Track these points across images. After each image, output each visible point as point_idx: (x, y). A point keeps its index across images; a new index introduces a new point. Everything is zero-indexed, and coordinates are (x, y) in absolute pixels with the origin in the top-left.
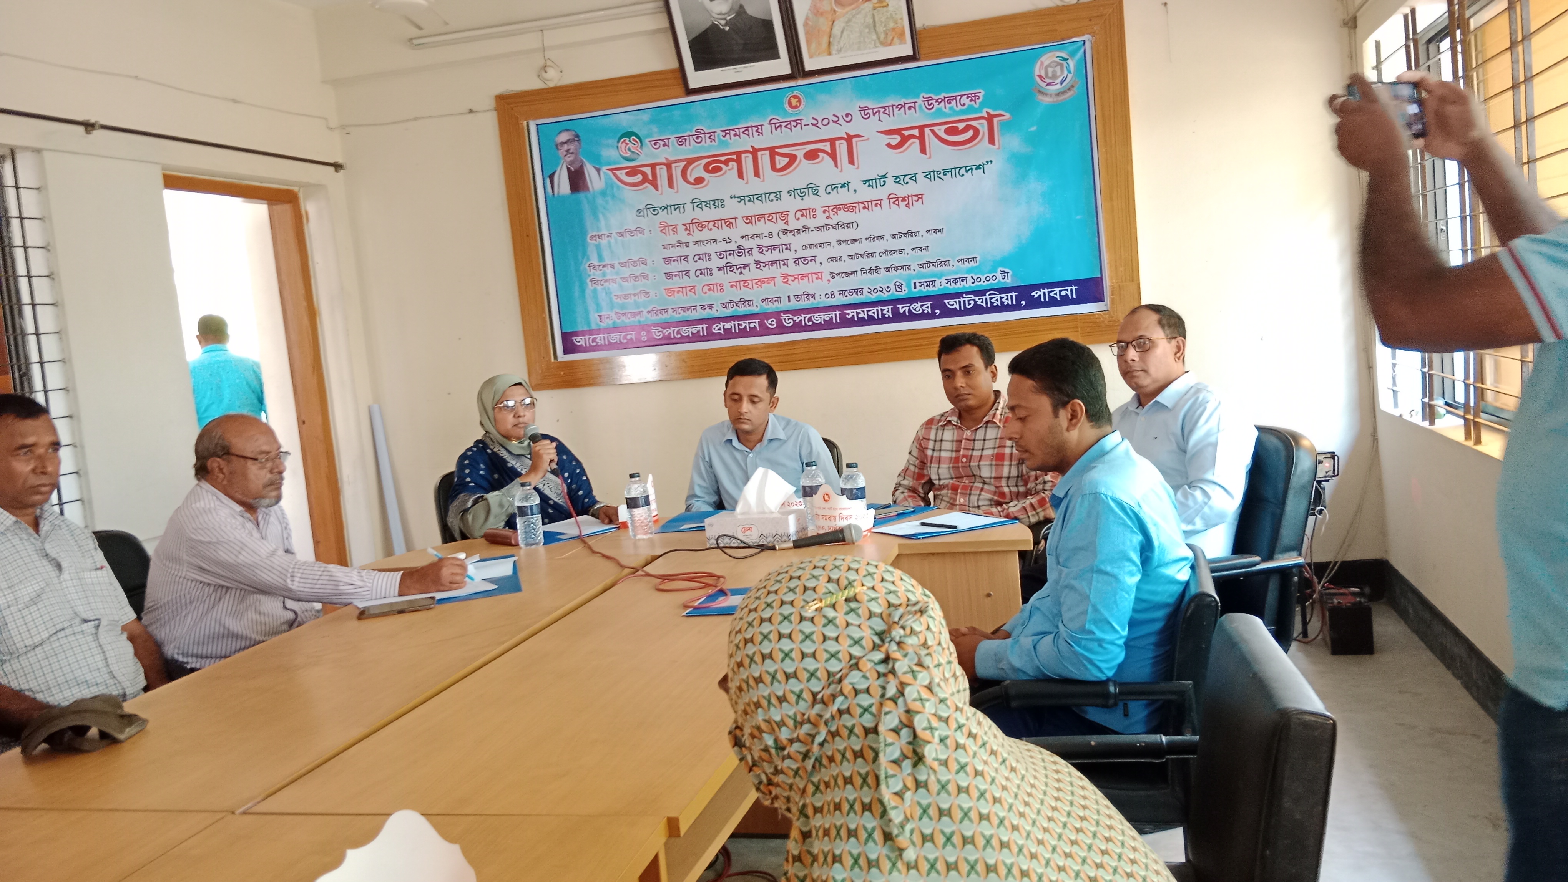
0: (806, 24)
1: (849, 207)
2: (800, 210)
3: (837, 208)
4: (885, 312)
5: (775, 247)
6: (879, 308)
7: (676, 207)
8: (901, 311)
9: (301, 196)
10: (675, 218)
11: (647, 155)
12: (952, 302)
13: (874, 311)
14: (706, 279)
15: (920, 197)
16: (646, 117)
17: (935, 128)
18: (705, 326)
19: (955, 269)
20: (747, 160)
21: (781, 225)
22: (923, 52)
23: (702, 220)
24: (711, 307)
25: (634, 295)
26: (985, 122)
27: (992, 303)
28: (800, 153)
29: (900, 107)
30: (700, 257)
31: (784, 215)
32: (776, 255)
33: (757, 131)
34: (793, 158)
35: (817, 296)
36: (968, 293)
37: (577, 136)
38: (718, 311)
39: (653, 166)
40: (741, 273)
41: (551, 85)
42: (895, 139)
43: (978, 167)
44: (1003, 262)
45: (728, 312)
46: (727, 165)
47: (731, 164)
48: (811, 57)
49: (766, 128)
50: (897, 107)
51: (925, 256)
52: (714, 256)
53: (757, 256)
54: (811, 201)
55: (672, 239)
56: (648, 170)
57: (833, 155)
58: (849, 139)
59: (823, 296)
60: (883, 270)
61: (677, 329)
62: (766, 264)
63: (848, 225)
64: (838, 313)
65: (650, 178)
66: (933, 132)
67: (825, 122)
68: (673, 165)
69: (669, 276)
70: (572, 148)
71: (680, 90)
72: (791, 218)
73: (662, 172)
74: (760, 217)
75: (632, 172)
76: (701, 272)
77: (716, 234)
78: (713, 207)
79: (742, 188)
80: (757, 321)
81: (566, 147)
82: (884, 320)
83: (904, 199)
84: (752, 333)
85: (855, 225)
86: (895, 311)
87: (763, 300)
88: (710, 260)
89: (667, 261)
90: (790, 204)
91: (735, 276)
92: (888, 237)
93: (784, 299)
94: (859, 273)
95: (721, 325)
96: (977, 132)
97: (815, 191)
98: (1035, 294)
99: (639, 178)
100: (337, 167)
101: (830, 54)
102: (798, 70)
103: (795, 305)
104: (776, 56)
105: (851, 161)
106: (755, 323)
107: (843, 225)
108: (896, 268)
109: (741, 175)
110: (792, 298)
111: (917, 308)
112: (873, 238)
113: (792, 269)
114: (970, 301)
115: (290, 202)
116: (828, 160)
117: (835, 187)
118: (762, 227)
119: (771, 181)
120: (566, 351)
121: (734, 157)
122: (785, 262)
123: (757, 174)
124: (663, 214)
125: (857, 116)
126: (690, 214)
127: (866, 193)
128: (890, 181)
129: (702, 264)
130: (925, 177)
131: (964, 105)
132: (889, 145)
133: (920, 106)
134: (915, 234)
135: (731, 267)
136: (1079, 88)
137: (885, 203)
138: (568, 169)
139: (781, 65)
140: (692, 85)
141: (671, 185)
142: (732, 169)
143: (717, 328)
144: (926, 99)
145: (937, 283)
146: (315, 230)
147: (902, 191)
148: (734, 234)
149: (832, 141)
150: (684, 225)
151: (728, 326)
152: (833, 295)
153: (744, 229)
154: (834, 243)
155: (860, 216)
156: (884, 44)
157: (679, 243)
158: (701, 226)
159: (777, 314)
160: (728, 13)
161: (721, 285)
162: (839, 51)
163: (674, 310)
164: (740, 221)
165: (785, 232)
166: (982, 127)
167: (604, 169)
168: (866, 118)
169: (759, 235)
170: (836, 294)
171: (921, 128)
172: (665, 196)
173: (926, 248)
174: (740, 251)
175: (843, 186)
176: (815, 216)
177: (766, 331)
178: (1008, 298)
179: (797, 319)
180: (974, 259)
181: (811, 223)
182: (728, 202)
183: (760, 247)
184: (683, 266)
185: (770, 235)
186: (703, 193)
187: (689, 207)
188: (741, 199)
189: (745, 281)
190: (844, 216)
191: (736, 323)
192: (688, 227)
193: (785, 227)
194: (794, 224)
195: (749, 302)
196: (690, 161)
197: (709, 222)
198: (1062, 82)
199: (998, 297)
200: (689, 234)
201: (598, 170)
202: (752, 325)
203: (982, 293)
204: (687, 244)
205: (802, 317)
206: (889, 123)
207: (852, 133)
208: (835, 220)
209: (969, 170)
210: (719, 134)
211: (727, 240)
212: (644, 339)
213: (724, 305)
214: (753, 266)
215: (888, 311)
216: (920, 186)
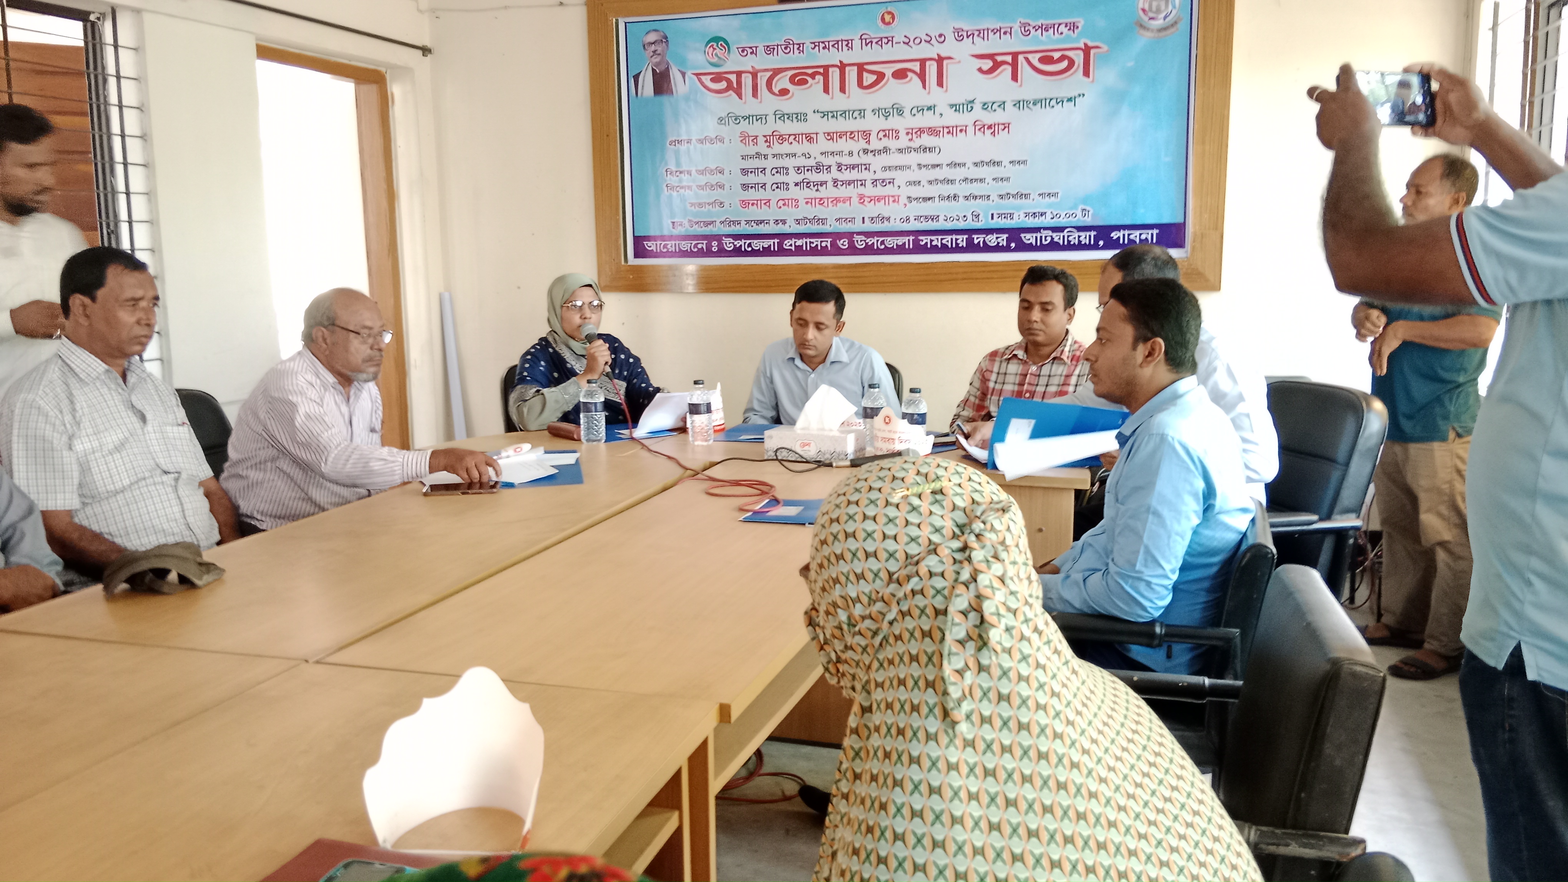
1: (933, 131)
2: (884, 131)
3: (921, 131)
4: (959, 242)
5: (853, 167)
6: (954, 237)
7: (759, 118)
8: (976, 242)
9: (388, 77)
10: (757, 129)
11: (734, 63)
12: (1028, 236)
13: (947, 240)
14: (782, 194)
15: (1006, 126)
16: (735, 22)
17: (1030, 56)
18: (776, 241)
19: (1036, 204)
20: (835, 74)
23: (782, 133)
24: (784, 222)
25: (709, 204)
26: (1081, 53)
27: (1069, 242)
28: (888, 70)
29: (995, 31)
30: (778, 170)
31: (866, 135)
32: (854, 175)
33: (847, 45)
34: (881, 76)
35: (892, 220)
36: (1045, 229)
37: (666, 38)
38: (791, 227)
39: (739, 74)
40: (817, 190)
42: (987, 64)
43: (1070, 100)
44: (1085, 201)
45: (801, 229)
46: (813, 78)
47: (817, 77)
49: (857, 43)
50: (992, 31)
51: (1005, 187)
52: (792, 171)
53: (835, 173)
54: (894, 122)
56: (733, 78)
57: (922, 76)
58: (940, 60)
59: (898, 220)
60: (961, 199)
61: (748, 242)
62: (844, 183)
63: (931, 149)
64: (911, 238)
65: (735, 86)
66: (1027, 59)
67: (918, 41)
68: (759, 75)
69: (745, 187)
70: (659, 49)
72: (873, 137)
73: (747, 80)
74: (841, 135)
75: (717, 78)
76: (778, 186)
77: (796, 148)
78: (795, 120)
79: (827, 103)
80: (829, 240)
81: (653, 48)
82: (958, 249)
83: (990, 127)
84: (824, 252)
85: (937, 150)
86: (970, 241)
87: (837, 220)
88: (787, 174)
89: (745, 172)
90: (873, 123)
91: (811, 193)
92: (970, 164)
93: (859, 221)
94: (937, 199)
95: (792, 242)
96: (1072, 63)
97: (900, 112)
98: (1115, 235)
99: (723, 85)
100: (425, 51)
103: (869, 227)
105: (940, 83)
106: (827, 243)
107: (926, 149)
108: (975, 198)
109: (826, 90)
110: (866, 220)
111: (992, 240)
112: (953, 165)
113: (869, 190)
114: (1047, 236)
115: (375, 82)
116: (916, 81)
117: (921, 110)
118: (843, 145)
119: (856, 98)
120: (637, 256)
121: (821, 70)
122: (863, 183)
123: (843, 89)
124: (744, 124)
125: (950, 37)
126: (772, 125)
127: (952, 118)
128: (977, 106)
129: (779, 178)
130: (1015, 105)
131: (1062, 33)
132: (980, 70)
133: (1016, 32)
134: (998, 163)
135: (808, 183)
136: (1184, 25)
137: (971, 129)
138: (653, 70)
141: (755, 94)
142: (818, 82)
143: (788, 244)
144: (1024, 25)
145: (1015, 216)
146: (399, 112)
147: (989, 118)
148: (815, 149)
149: (923, 62)
150: (765, 136)
151: (799, 243)
152: (908, 219)
153: (824, 145)
154: (914, 167)
155: (944, 142)
157: (758, 155)
158: (782, 138)
159: (850, 235)
161: (797, 201)
163: (747, 222)
164: (821, 137)
165: (866, 151)
166: (1078, 57)
167: (689, 74)
168: (960, 38)
169: (840, 153)
170: (912, 219)
171: (1015, 55)
172: (749, 105)
173: (1008, 179)
174: (819, 168)
175: (929, 108)
176: (897, 138)
177: (836, 251)
178: (1085, 237)
179: (870, 241)
180: (1055, 195)
181: (892, 144)
182: (811, 116)
183: (839, 166)
184: (760, 179)
185: (851, 154)
186: (787, 105)
187: (771, 118)
188: (825, 114)
189: (821, 199)
190: (927, 140)
191: (808, 240)
192: (768, 139)
193: (866, 146)
194: (875, 144)
195: (822, 221)
196: (777, 72)
197: (790, 135)
198: (1165, 18)
199: (1076, 235)
200: (769, 146)
201: (683, 74)
202: (824, 244)
203: (1060, 229)
204: (766, 157)
205: (874, 240)
206: (983, 47)
207: (943, 55)
208: (917, 143)
209: (1060, 101)
210: (808, 46)
211: (806, 155)
212: (715, 249)
213: (798, 221)
214: (830, 184)
215: (962, 240)
216: (1009, 114)
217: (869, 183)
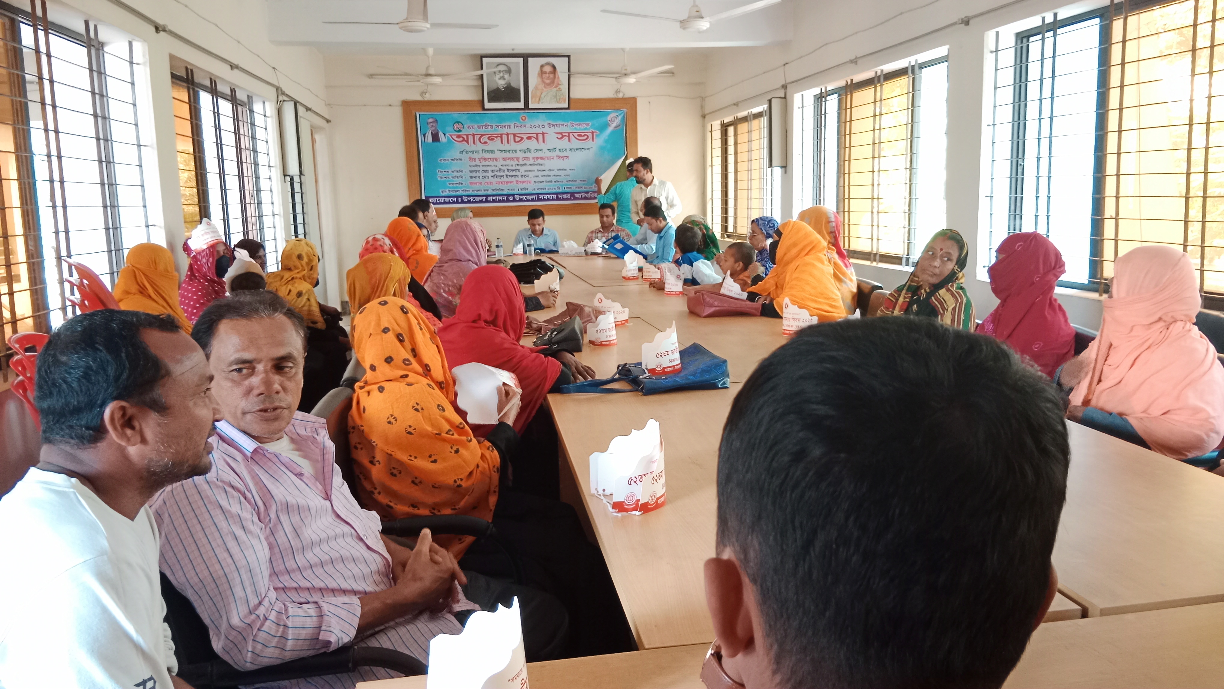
0: (532, 92)
1: (542, 158)
2: (524, 158)
3: (538, 158)
5: (514, 170)
6: (552, 195)
7: (476, 152)
8: (559, 197)
10: (475, 156)
11: (465, 131)
12: (577, 195)
13: (549, 196)
14: (487, 180)
15: (567, 157)
16: (465, 116)
17: (574, 134)
18: (484, 197)
19: (579, 184)
20: (505, 137)
21: (516, 162)
22: (571, 106)
23: (486, 157)
24: (487, 190)
25: (457, 184)
26: (591, 134)
28: (525, 137)
29: (562, 125)
30: (484, 171)
31: (518, 159)
32: (514, 173)
33: (509, 127)
34: (522, 138)
35: (529, 189)
36: (582, 192)
37: (436, 120)
38: (490, 192)
39: (467, 136)
40: (500, 179)
41: (426, 99)
42: (560, 136)
43: (588, 149)
45: (494, 193)
47: (498, 138)
48: (532, 103)
49: (513, 126)
51: (569, 178)
52: (490, 172)
53: (506, 173)
54: (528, 155)
55: (473, 163)
56: (465, 137)
57: (537, 139)
58: (543, 134)
59: (531, 189)
61: (473, 198)
62: (510, 176)
63: (542, 165)
64: (536, 196)
65: (466, 139)
67: (535, 127)
68: (476, 136)
69: (471, 177)
70: (434, 125)
71: (480, 109)
72: (520, 160)
73: (471, 138)
74: (508, 159)
75: (459, 136)
76: (485, 177)
77: (491, 163)
78: (490, 153)
79: (502, 147)
81: (431, 124)
82: (553, 200)
83: (562, 157)
84: (504, 201)
85: (544, 165)
86: (557, 197)
87: (508, 189)
88: (488, 173)
89: (471, 172)
90: (520, 155)
91: (498, 180)
92: (556, 170)
93: (516, 190)
94: (545, 182)
95: (491, 198)
96: (588, 137)
97: (530, 151)
99: (461, 139)
100: (328, 121)
101: (539, 103)
102: (526, 106)
103: (520, 192)
104: (520, 101)
105: (544, 141)
106: (505, 198)
107: (539, 164)
108: (558, 182)
109: (502, 142)
110: (519, 189)
111: (565, 196)
112: (550, 170)
113: (520, 179)
114: (582, 195)
116: (535, 140)
117: (537, 151)
118: (509, 162)
119: (513, 146)
121: (500, 135)
122: (517, 176)
123: (508, 142)
124: (470, 154)
125: (547, 126)
126: (481, 155)
127: (549, 154)
128: (557, 150)
129: (485, 174)
130: (570, 150)
131: (585, 127)
132: (557, 138)
133: (569, 125)
134: (565, 170)
135: (496, 176)
136: (622, 126)
137: (555, 158)
138: (432, 132)
139: (521, 105)
140: (486, 107)
141: (474, 143)
142: (499, 140)
143: (489, 199)
144: (572, 123)
145: (572, 188)
146: (318, 145)
147: (561, 154)
148: (498, 164)
149: (537, 134)
151: (494, 198)
152: (534, 189)
153: (502, 162)
154: (536, 171)
155: (546, 162)
156: (558, 102)
157: (476, 165)
158: (485, 159)
159: (513, 195)
160: (504, 85)
161: (492, 182)
162: (542, 103)
163: (473, 190)
164: (501, 159)
165: (518, 165)
166: (590, 135)
167: (447, 135)
168: (550, 127)
169: (508, 165)
170: (536, 189)
171: (569, 133)
172: (471, 147)
173: (569, 175)
174: (500, 170)
175: (540, 150)
176: (529, 160)
177: (508, 201)
179: (521, 197)
181: (528, 163)
182: (496, 151)
183: (508, 170)
184: (477, 174)
185: (512, 166)
186: (487, 147)
187: (481, 152)
188: (502, 151)
189: (502, 182)
190: (540, 161)
191: (497, 197)
192: (480, 160)
193: (518, 163)
194: (521, 162)
195: (503, 190)
196: (482, 135)
197: (488, 158)
198: (617, 123)
200: (480, 162)
201: (445, 135)
202: (503, 198)
203: (587, 192)
204: (479, 166)
205: (523, 197)
206: (558, 130)
207: (544, 132)
208: (537, 162)
209: (585, 149)
210: (494, 126)
211: (495, 166)
212: (460, 201)
213: (493, 190)
214: (505, 176)
215: (554, 196)
216: (568, 153)
217: (520, 176)
